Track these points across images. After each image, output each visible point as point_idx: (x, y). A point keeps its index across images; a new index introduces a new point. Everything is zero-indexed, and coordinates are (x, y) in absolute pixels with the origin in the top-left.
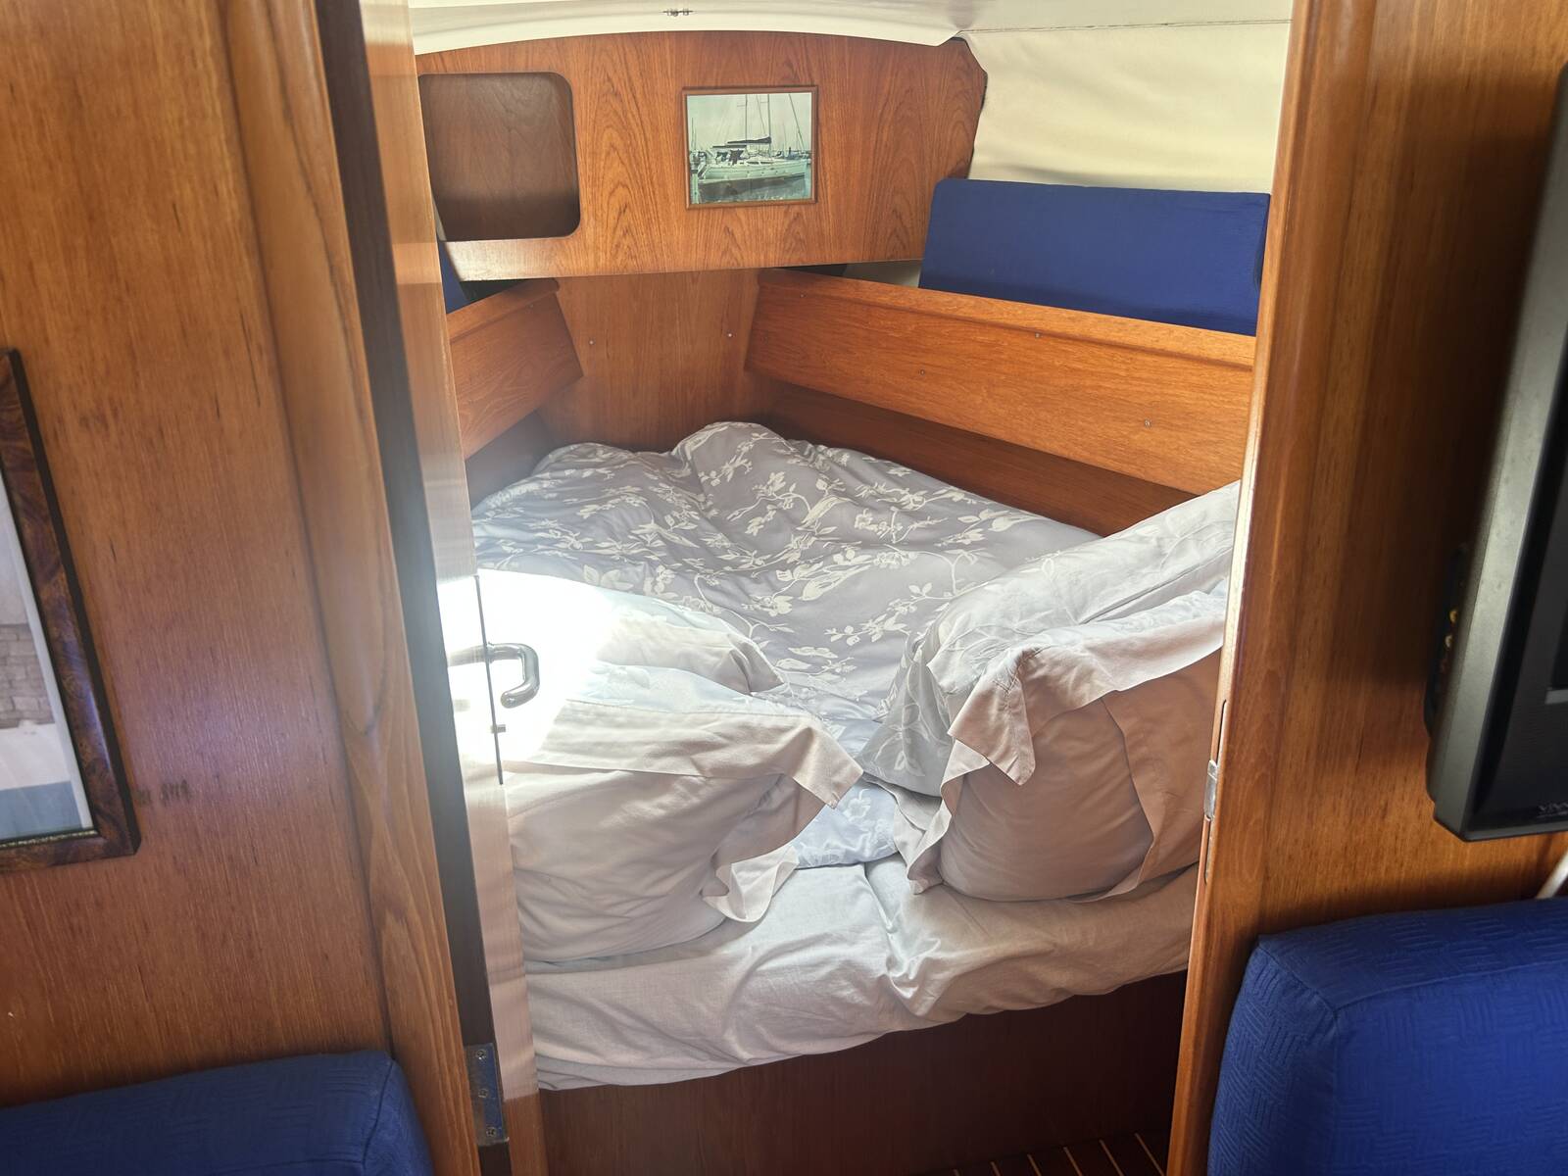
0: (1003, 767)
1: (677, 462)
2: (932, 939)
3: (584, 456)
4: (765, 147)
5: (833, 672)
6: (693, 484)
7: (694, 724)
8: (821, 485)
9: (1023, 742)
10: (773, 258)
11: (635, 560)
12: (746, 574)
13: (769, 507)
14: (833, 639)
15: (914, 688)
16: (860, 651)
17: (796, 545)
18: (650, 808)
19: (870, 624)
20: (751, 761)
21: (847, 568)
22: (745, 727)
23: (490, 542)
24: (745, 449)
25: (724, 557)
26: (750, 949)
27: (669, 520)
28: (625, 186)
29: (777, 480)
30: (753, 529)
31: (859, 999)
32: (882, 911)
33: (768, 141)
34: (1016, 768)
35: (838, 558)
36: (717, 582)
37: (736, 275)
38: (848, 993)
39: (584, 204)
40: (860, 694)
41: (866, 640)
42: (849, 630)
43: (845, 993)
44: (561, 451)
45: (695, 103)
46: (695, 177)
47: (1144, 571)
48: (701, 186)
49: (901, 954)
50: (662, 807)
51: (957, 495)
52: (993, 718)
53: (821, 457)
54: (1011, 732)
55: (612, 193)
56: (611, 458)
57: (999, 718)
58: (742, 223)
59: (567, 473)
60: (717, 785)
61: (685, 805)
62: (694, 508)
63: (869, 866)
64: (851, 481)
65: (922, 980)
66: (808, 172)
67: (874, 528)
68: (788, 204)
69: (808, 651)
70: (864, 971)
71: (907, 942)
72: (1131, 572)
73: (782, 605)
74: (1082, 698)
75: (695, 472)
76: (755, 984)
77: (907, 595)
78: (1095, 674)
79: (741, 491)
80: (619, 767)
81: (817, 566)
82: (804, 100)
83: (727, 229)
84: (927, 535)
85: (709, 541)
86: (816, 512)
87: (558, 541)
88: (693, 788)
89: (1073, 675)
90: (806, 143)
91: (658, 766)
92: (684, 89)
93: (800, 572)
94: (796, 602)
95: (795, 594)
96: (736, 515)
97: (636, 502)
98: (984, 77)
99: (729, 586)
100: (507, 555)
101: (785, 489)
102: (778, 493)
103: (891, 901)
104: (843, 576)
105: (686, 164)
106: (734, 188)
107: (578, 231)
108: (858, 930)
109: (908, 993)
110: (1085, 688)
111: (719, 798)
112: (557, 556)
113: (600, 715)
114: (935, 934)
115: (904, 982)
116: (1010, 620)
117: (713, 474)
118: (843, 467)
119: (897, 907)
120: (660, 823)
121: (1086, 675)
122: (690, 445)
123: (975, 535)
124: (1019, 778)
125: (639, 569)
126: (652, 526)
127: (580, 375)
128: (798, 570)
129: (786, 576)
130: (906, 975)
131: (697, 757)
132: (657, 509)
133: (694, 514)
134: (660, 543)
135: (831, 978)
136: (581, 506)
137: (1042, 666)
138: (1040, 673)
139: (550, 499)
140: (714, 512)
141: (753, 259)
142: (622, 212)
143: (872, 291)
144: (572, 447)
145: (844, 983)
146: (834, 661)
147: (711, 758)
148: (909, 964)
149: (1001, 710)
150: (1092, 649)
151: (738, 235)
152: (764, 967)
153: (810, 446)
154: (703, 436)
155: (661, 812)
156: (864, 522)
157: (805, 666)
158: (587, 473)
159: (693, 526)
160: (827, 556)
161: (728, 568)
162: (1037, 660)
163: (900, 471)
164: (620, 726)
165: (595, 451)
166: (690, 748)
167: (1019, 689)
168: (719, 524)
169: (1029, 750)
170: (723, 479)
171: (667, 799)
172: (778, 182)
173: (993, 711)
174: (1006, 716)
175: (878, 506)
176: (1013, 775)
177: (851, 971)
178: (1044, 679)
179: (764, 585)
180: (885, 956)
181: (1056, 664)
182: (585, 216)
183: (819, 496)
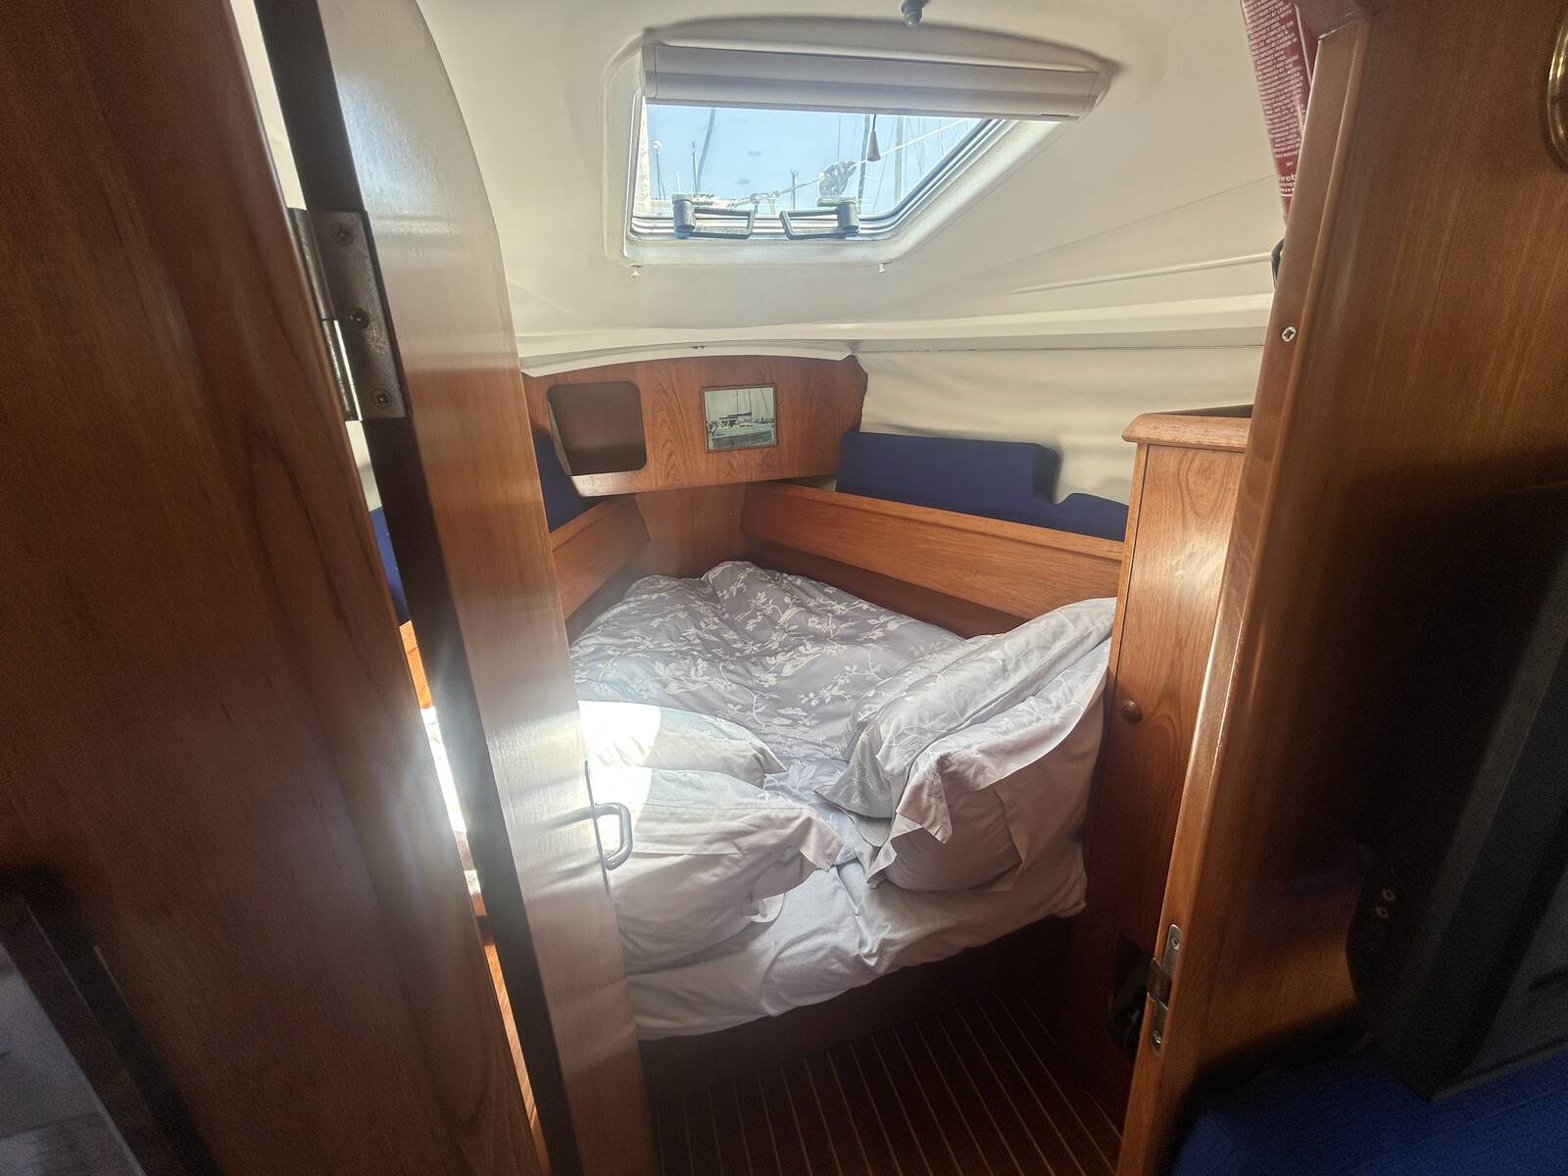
0: (933, 831)
1: (705, 585)
2: (885, 924)
3: (652, 584)
4: (748, 418)
5: (804, 725)
6: (713, 598)
7: (734, 818)
8: (787, 600)
9: (945, 815)
10: (755, 477)
11: (684, 654)
12: (748, 658)
13: (758, 613)
14: (803, 702)
15: (863, 757)
16: (819, 710)
17: (776, 640)
18: (707, 877)
19: (824, 691)
20: (772, 841)
21: (808, 655)
22: (768, 818)
23: (601, 648)
24: (742, 577)
25: (734, 646)
26: (773, 943)
27: (702, 625)
28: (671, 442)
29: (762, 597)
30: (750, 627)
32: (851, 900)
33: (750, 414)
34: (939, 833)
35: (802, 649)
36: (732, 667)
37: (734, 486)
38: (836, 966)
39: (648, 452)
40: (821, 739)
41: (822, 701)
42: (812, 695)
43: (834, 967)
44: (639, 582)
45: (708, 395)
46: (710, 435)
47: (997, 682)
48: (714, 440)
49: (866, 933)
50: (716, 876)
51: (865, 606)
52: (925, 801)
53: (785, 582)
54: (937, 809)
55: (664, 445)
56: (668, 585)
57: (928, 801)
58: (738, 458)
59: (644, 597)
60: (751, 858)
61: (731, 873)
62: (716, 615)
63: (840, 867)
64: (804, 596)
65: (881, 952)
66: (773, 430)
67: (819, 626)
68: (764, 447)
69: (789, 711)
70: (846, 953)
71: (869, 924)
72: (990, 683)
73: (771, 680)
74: (978, 785)
75: (714, 591)
76: (779, 967)
77: (843, 673)
78: (986, 770)
79: (741, 602)
80: (687, 851)
81: (789, 654)
82: (769, 392)
83: (729, 462)
84: (851, 632)
85: (726, 636)
86: (785, 617)
87: (639, 644)
88: (736, 862)
89: (972, 771)
90: (772, 415)
91: (712, 850)
92: (703, 387)
93: (781, 658)
94: (779, 677)
95: (778, 672)
96: (739, 618)
97: (682, 615)
98: (867, 374)
99: (740, 670)
100: (612, 656)
101: (767, 602)
102: (763, 604)
103: (856, 894)
104: (806, 660)
105: (706, 428)
106: (732, 440)
107: (645, 467)
108: (839, 921)
109: (872, 962)
110: (981, 779)
111: (752, 866)
112: (638, 657)
113: (672, 814)
114: (887, 920)
115: (870, 955)
116: (923, 722)
117: (725, 592)
118: (798, 587)
119: (860, 898)
121: (981, 770)
122: (712, 575)
123: (878, 633)
124: (943, 840)
125: (687, 661)
126: (693, 630)
127: (649, 539)
128: (779, 656)
129: (771, 661)
130: (871, 951)
131: (736, 841)
132: (695, 618)
133: (716, 619)
134: (698, 641)
135: (825, 957)
136: (652, 619)
137: (952, 764)
138: (952, 769)
139: (635, 615)
140: (727, 616)
141: (743, 477)
142: (670, 455)
143: (809, 492)
144: (646, 578)
145: (834, 960)
146: (805, 717)
147: (746, 841)
148: (872, 943)
149: (929, 796)
150: (982, 751)
151: (735, 465)
152: (782, 956)
153: (778, 574)
154: (718, 570)
155: (715, 879)
156: (813, 623)
157: (789, 722)
158: (655, 596)
159: (715, 627)
160: (794, 648)
161: (738, 654)
162: (949, 761)
163: (830, 590)
164: (686, 821)
165: (658, 581)
166: (732, 836)
167: (939, 781)
168: (731, 624)
169: (947, 820)
170: (731, 594)
171: (718, 871)
172: (756, 436)
173: (925, 796)
174: (933, 800)
175: (822, 613)
176: (939, 837)
177: (837, 953)
178: (955, 773)
179: (760, 667)
180: (858, 939)
181: (962, 763)
182: (649, 458)
183: (786, 607)
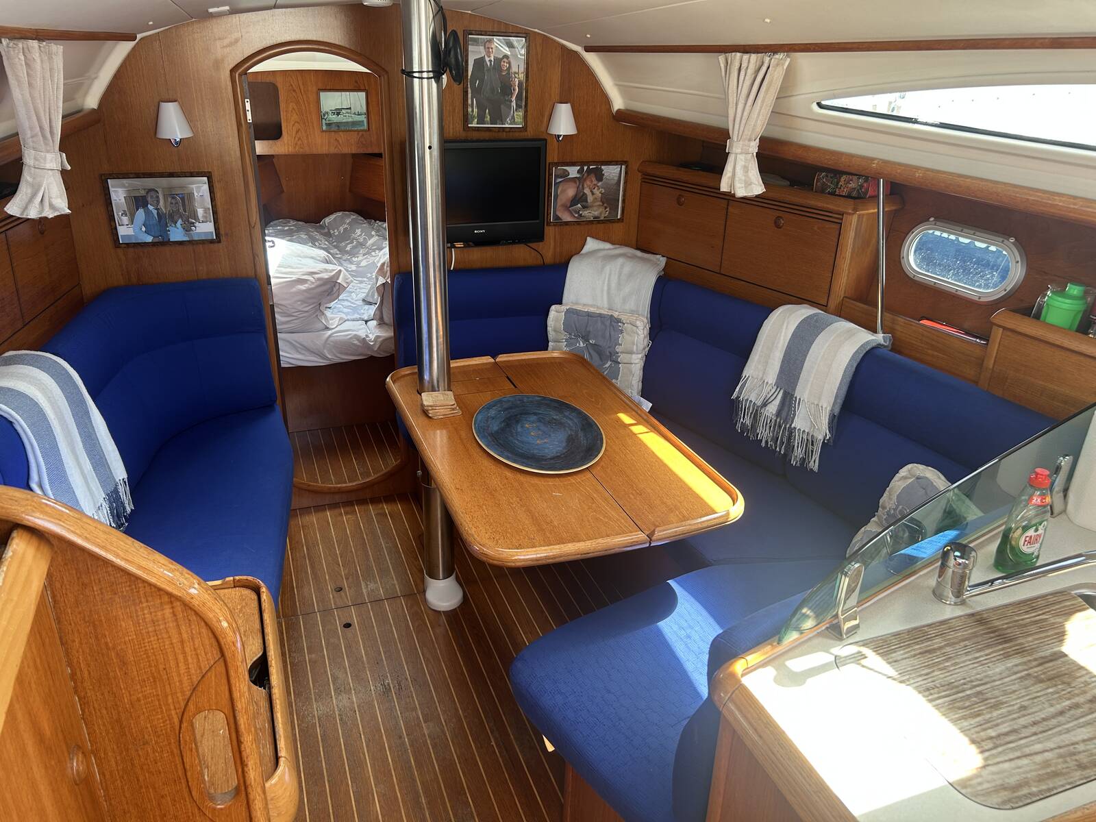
1: (322, 227)
3: (285, 224)
4: (349, 111)
6: (328, 235)
7: (312, 268)
8: (373, 233)
10: (354, 150)
13: (354, 241)
17: (361, 251)
18: (303, 287)
20: (327, 277)
22: (325, 269)
24: (348, 222)
27: (317, 244)
28: (298, 122)
29: (358, 231)
30: (348, 248)
31: (359, 344)
32: (367, 328)
33: (350, 108)
34: (389, 281)
37: (344, 155)
38: (356, 343)
39: (283, 128)
45: (322, 94)
46: (324, 120)
48: (326, 124)
49: (370, 335)
53: (376, 224)
55: (293, 125)
56: (296, 224)
58: (342, 137)
60: (318, 283)
61: (310, 287)
63: (366, 322)
65: (375, 341)
66: (365, 120)
68: (358, 131)
70: (360, 338)
71: (372, 333)
73: (353, 267)
75: (329, 230)
79: (346, 236)
80: (294, 277)
81: (366, 256)
82: (362, 95)
83: (336, 139)
86: (370, 242)
88: (313, 283)
90: (364, 110)
91: (304, 277)
92: (319, 90)
94: (358, 267)
95: (358, 264)
96: (343, 244)
101: (361, 235)
102: (358, 236)
105: (321, 116)
106: (338, 124)
107: (281, 139)
108: (360, 330)
109: (373, 343)
111: (319, 286)
114: (379, 331)
115: (371, 341)
117: (336, 231)
119: (372, 327)
120: (305, 291)
122: (327, 220)
124: (390, 283)
127: (283, 192)
130: (371, 339)
131: (313, 276)
132: (313, 240)
133: (326, 242)
135: (351, 338)
140: (335, 243)
141: (346, 150)
142: (297, 132)
144: (281, 220)
145: (355, 340)
147: (316, 276)
148: (372, 337)
151: (341, 141)
152: (334, 336)
153: (373, 221)
154: (332, 217)
155: (305, 288)
165: (289, 222)
166: (312, 273)
168: (336, 247)
170: (339, 232)
171: (306, 285)
172: (354, 123)
177: (357, 337)
180: (365, 334)
182: (283, 132)
183: (373, 236)
